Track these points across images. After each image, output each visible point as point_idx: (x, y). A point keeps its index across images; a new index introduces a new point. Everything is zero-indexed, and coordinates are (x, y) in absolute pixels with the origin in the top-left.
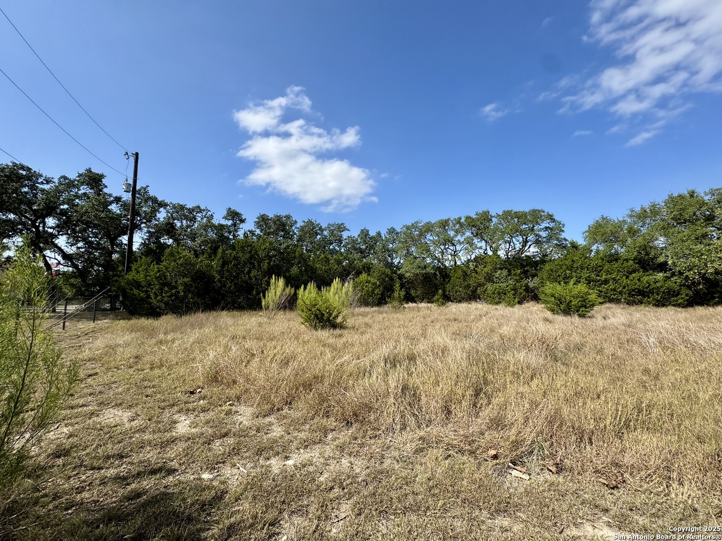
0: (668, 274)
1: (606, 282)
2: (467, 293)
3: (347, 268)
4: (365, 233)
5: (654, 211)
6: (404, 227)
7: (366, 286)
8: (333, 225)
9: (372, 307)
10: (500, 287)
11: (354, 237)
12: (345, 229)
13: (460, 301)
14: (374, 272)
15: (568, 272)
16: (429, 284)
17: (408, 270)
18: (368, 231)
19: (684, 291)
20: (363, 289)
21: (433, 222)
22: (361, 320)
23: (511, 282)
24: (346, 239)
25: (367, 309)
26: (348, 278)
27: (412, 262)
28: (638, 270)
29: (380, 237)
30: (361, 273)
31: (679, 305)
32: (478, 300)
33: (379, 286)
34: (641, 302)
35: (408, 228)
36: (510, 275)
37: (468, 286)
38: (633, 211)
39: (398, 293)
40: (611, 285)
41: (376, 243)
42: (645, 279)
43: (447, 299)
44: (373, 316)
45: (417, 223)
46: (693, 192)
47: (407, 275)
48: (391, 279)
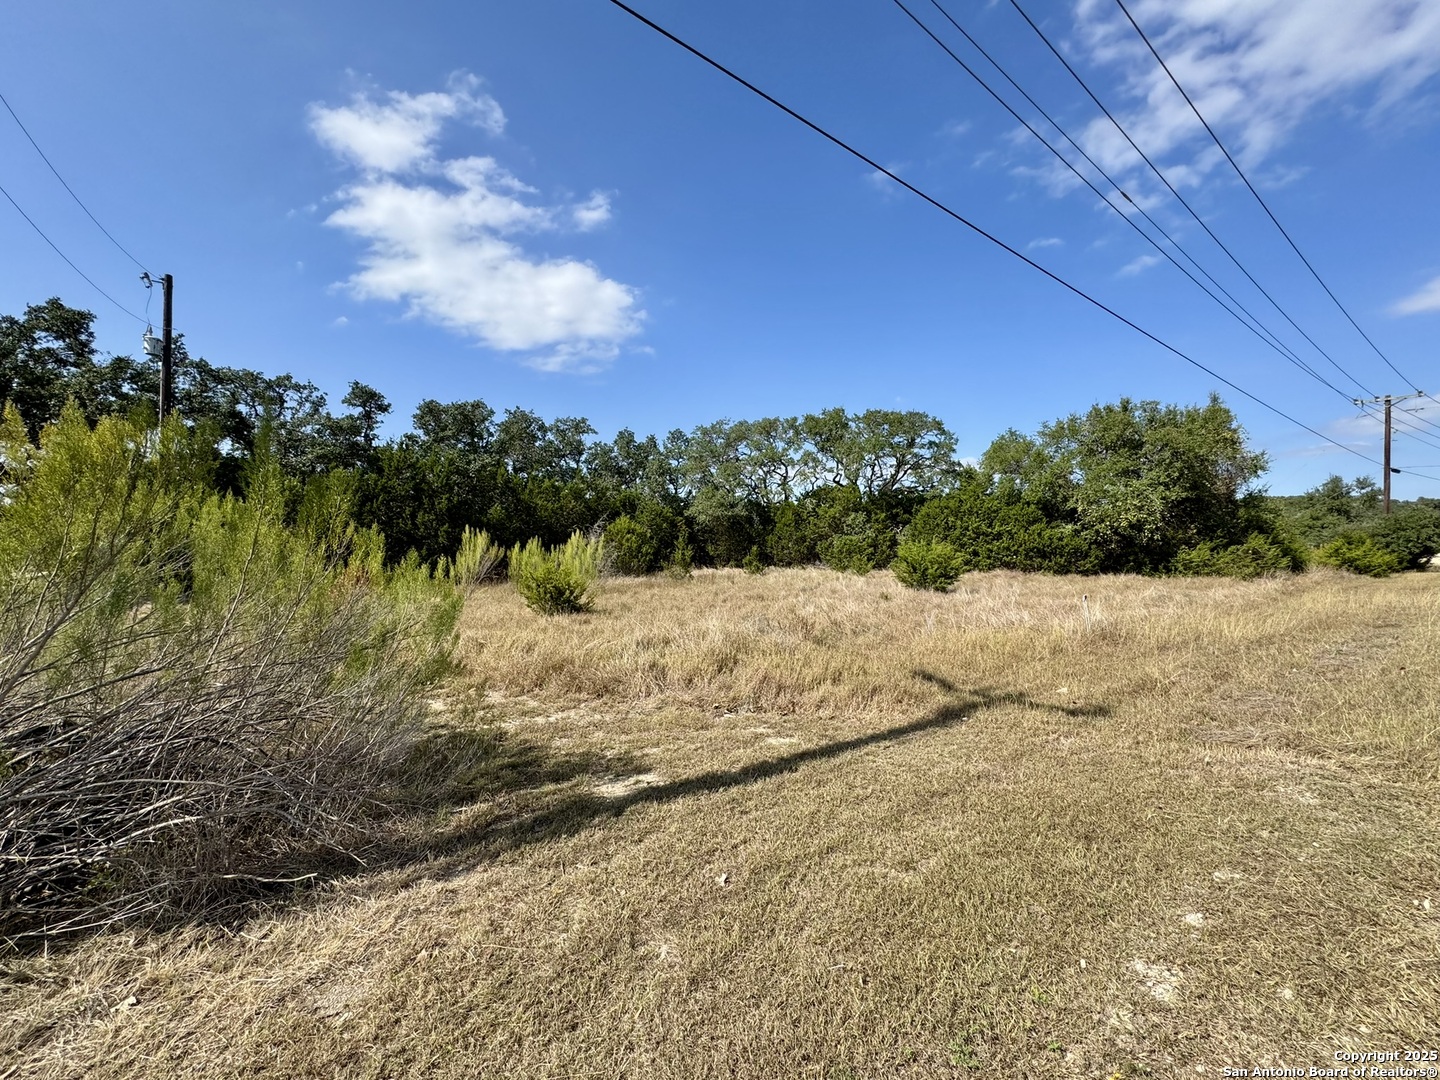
0: (1078, 527)
1: (999, 536)
2: (799, 551)
3: (593, 505)
4: (625, 438)
5: (1072, 429)
6: (698, 430)
7: (628, 540)
8: (564, 422)
9: (638, 576)
10: (851, 541)
11: (605, 444)
12: (590, 430)
13: (789, 565)
14: (642, 512)
15: (951, 519)
16: (739, 536)
17: (703, 511)
18: (631, 435)
19: (1095, 552)
20: (622, 545)
21: (751, 422)
22: (615, 599)
23: (870, 533)
24: (590, 449)
25: (629, 580)
26: (595, 526)
27: (710, 495)
28: (1041, 519)
29: (655, 446)
30: (618, 514)
31: (1085, 573)
32: (817, 562)
33: (652, 538)
34: (1040, 568)
35: (705, 432)
36: (868, 521)
37: (803, 539)
38: (1046, 426)
39: (682, 551)
40: (1005, 542)
41: (646, 457)
42: (1047, 533)
43: (766, 560)
44: (635, 593)
45: (720, 423)
46: (1127, 402)
47: (702, 518)
48: (673, 524)
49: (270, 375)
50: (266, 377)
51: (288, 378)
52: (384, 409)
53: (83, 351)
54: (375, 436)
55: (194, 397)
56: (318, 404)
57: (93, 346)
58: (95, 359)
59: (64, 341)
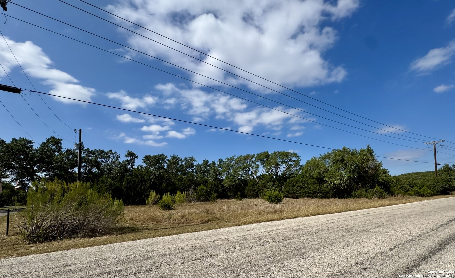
0: (327, 185)
2: (254, 194)
4: (206, 162)
5: (328, 156)
6: (227, 159)
8: (187, 158)
9: (202, 202)
11: (200, 164)
12: (195, 160)
13: (251, 198)
14: (208, 184)
16: (237, 190)
17: (226, 183)
19: (331, 192)
24: (195, 165)
26: (191, 188)
27: (228, 178)
28: (317, 183)
29: (214, 164)
30: (200, 185)
36: (274, 184)
37: (255, 190)
39: (214, 195)
42: (318, 187)
45: (233, 157)
47: (226, 185)
48: (218, 187)
49: (106, 150)
50: (105, 151)
51: (111, 151)
52: (136, 157)
53: (59, 149)
54: (134, 165)
55: (86, 158)
56: (118, 158)
57: (62, 147)
58: (62, 150)
59: (55, 146)
